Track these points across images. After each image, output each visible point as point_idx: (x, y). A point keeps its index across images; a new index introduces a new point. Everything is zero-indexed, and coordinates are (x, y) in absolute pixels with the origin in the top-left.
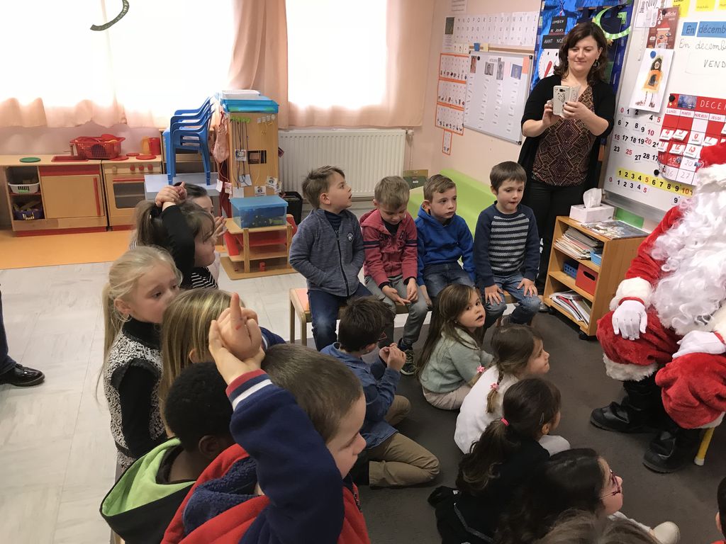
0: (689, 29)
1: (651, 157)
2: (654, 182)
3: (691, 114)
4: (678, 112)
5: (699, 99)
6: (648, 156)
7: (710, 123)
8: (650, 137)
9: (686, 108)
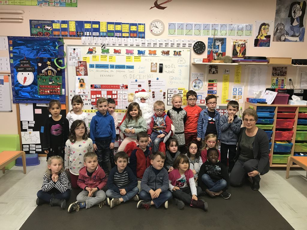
0: (92, 66)
1: (89, 104)
2: (92, 111)
3: (100, 90)
4: (95, 90)
5: (102, 85)
6: (87, 104)
7: (107, 91)
8: (86, 98)
9: (98, 88)
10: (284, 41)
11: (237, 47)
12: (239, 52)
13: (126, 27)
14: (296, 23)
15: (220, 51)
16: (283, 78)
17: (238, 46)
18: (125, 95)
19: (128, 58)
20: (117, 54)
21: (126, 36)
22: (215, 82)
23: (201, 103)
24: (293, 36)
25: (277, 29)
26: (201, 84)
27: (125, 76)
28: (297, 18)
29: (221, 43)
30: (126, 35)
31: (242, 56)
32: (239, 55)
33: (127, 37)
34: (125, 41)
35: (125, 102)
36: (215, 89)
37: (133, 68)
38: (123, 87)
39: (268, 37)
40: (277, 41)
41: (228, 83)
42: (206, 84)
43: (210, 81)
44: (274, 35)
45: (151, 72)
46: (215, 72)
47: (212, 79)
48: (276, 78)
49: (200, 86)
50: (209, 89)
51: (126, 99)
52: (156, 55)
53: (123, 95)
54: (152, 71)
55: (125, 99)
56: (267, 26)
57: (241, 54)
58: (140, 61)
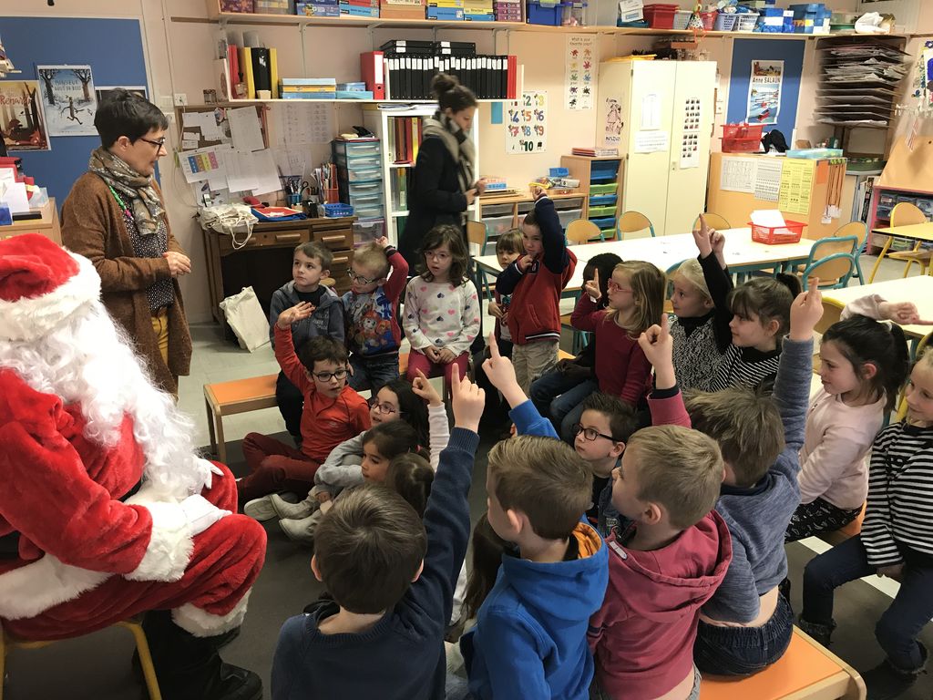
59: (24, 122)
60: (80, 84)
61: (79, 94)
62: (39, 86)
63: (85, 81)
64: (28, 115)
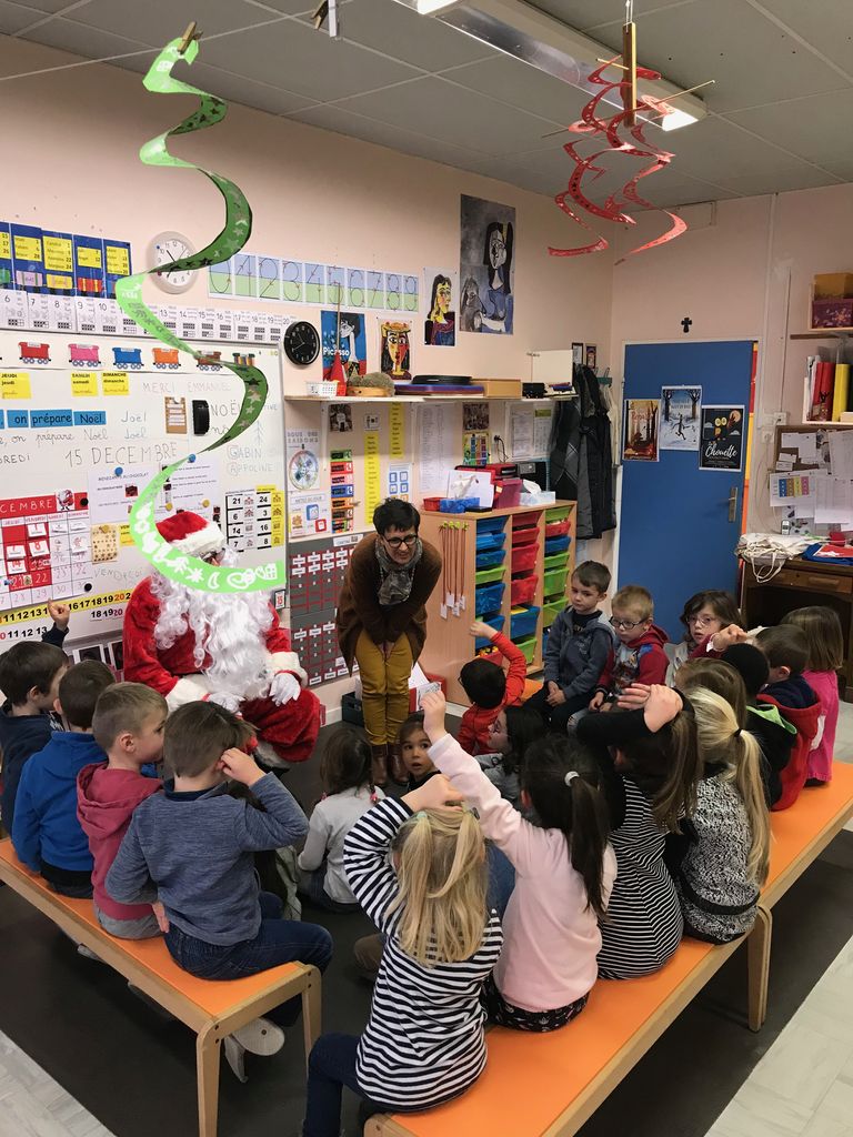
7: (5, 530)
10: (480, 330)
11: (390, 343)
12: (394, 360)
13: (59, 249)
14: (497, 284)
15: (353, 358)
16: (484, 435)
17: (394, 343)
18: (79, 536)
19: (81, 380)
20: (36, 365)
21: (62, 287)
22: (346, 459)
23: (318, 530)
24: (494, 317)
25: (466, 297)
26: (313, 468)
27: (73, 454)
28: (499, 269)
29: (353, 331)
30: (60, 282)
31: (402, 373)
32: (397, 370)
33: (67, 293)
34: (61, 309)
35: (79, 564)
36: (349, 479)
37: (104, 423)
38: (69, 501)
39: (450, 316)
40: (468, 330)
41: (376, 459)
42: (325, 464)
43: (334, 455)
44: (462, 312)
45: (168, 432)
46: (346, 425)
47: (338, 449)
48: (471, 436)
49: (312, 474)
50: (334, 481)
51: (83, 553)
52: (179, 370)
53: (73, 537)
54: (170, 430)
55: (78, 554)
56: (447, 285)
57: (399, 367)
58: (125, 390)
59: (644, 436)
60: (691, 403)
61: (687, 412)
62: (659, 403)
63: (695, 400)
64: (648, 429)
